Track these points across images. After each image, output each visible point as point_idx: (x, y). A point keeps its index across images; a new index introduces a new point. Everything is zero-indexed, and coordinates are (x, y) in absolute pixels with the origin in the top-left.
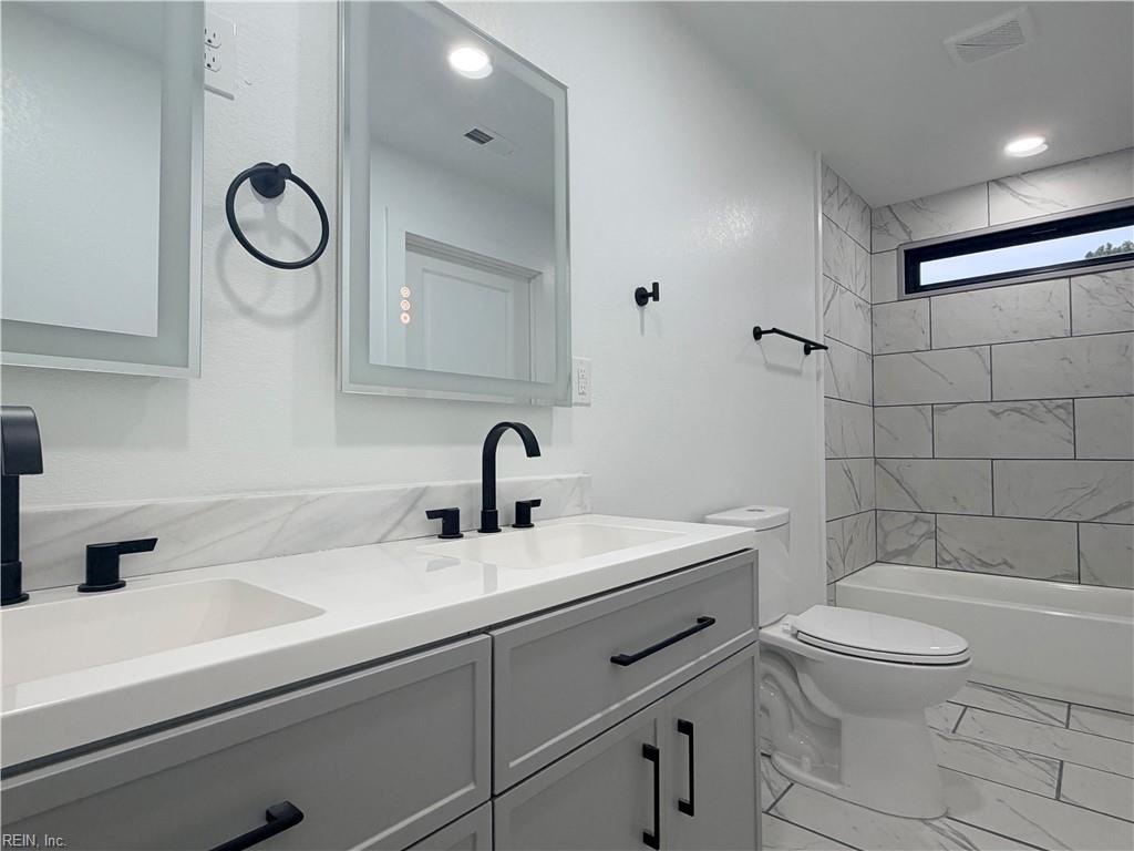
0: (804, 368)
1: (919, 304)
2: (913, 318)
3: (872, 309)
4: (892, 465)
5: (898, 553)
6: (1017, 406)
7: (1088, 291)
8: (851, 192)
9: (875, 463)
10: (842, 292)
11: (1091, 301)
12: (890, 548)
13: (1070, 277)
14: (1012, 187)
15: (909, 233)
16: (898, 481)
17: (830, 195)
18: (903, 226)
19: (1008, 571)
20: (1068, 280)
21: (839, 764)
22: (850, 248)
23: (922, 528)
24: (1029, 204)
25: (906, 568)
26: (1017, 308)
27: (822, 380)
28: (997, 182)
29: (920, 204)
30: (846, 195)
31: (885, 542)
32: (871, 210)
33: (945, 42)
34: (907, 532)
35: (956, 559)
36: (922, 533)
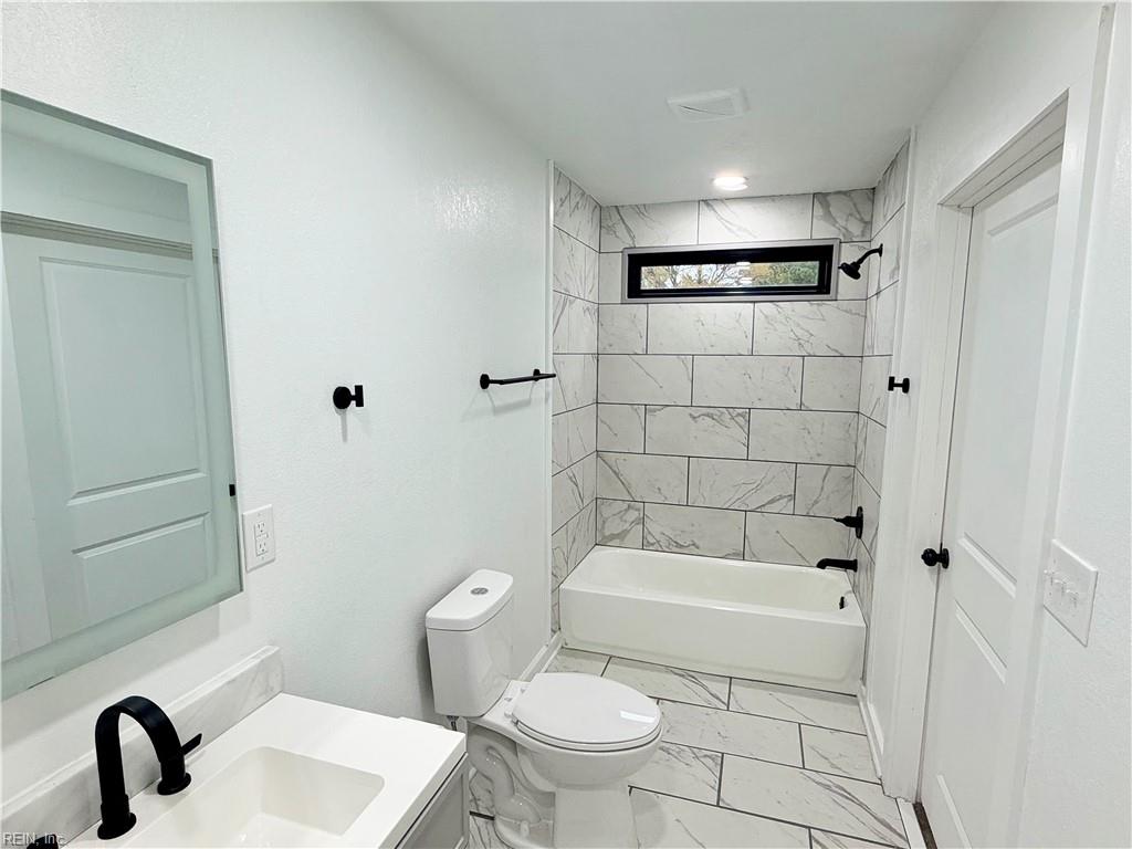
0: (533, 397)
1: (639, 309)
2: (633, 322)
3: (599, 310)
4: (611, 457)
5: (613, 537)
6: (711, 412)
7: (766, 317)
8: (583, 194)
9: (597, 456)
10: (571, 303)
11: (767, 325)
12: (607, 533)
13: (754, 302)
14: (716, 209)
15: (633, 238)
16: (615, 472)
17: (563, 202)
18: (629, 230)
19: (696, 551)
20: (752, 305)
21: (554, 820)
22: (581, 251)
23: (633, 515)
24: (729, 229)
25: (618, 550)
26: (715, 324)
27: (550, 401)
28: (706, 202)
29: (642, 210)
30: (578, 199)
31: (603, 528)
32: (601, 207)
33: (669, 102)
34: (621, 518)
35: (658, 542)
36: (633, 519)
